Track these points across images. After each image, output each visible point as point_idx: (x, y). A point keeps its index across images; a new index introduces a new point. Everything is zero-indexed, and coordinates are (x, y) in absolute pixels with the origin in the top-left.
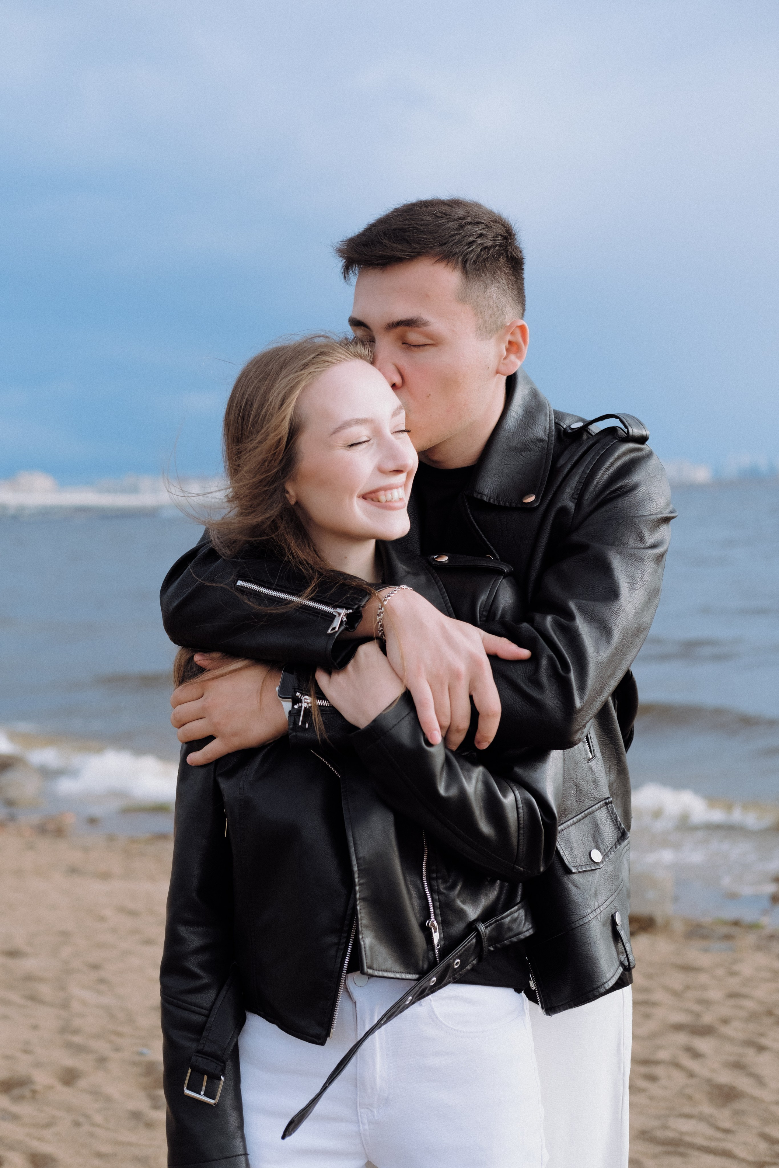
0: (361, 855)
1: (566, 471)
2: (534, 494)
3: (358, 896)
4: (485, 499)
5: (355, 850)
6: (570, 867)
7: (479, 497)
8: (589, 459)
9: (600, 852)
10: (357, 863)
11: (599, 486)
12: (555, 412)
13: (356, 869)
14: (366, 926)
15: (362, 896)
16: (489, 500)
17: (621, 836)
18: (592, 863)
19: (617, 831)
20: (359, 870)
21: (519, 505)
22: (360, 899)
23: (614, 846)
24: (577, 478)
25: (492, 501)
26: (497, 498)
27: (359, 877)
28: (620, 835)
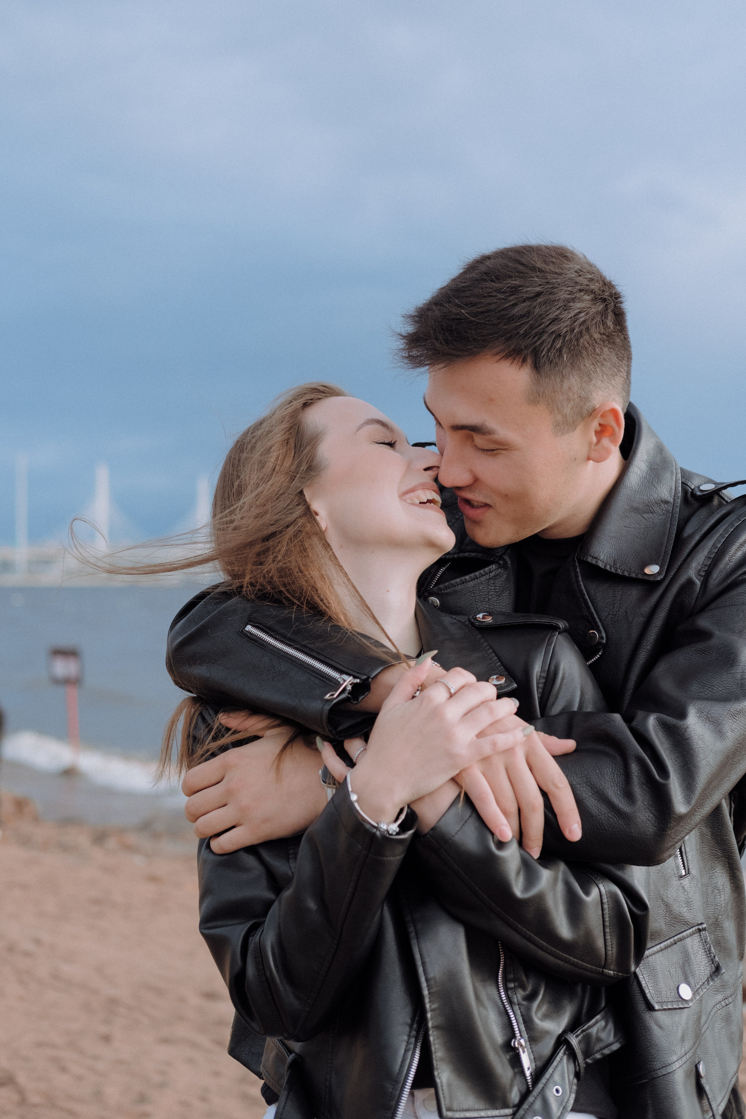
0: (431, 975)
1: (693, 543)
2: (657, 564)
3: (430, 1024)
4: (601, 565)
5: (424, 970)
6: (653, 1002)
7: (594, 562)
8: (721, 531)
9: (690, 987)
10: (428, 986)
11: (731, 564)
12: (682, 470)
13: (426, 992)
14: (442, 1059)
15: (435, 1024)
16: (605, 566)
17: (715, 971)
18: (680, 1000)
19: (710, 964)
20: (429, 993)
21: (640, 576)
22: (433, 1027)
23: (706, 982)
24: (705, 553)
25: (608, 568)
26: (614, 564)
27: (430, 1002)
28: (714, 969)
